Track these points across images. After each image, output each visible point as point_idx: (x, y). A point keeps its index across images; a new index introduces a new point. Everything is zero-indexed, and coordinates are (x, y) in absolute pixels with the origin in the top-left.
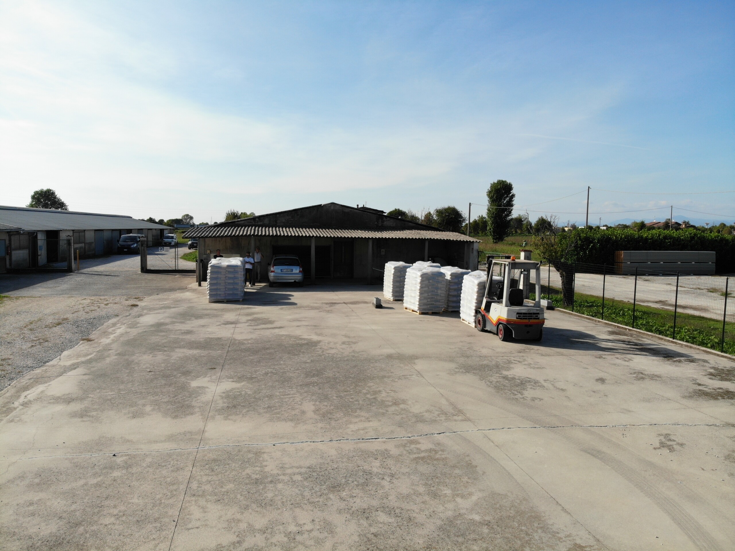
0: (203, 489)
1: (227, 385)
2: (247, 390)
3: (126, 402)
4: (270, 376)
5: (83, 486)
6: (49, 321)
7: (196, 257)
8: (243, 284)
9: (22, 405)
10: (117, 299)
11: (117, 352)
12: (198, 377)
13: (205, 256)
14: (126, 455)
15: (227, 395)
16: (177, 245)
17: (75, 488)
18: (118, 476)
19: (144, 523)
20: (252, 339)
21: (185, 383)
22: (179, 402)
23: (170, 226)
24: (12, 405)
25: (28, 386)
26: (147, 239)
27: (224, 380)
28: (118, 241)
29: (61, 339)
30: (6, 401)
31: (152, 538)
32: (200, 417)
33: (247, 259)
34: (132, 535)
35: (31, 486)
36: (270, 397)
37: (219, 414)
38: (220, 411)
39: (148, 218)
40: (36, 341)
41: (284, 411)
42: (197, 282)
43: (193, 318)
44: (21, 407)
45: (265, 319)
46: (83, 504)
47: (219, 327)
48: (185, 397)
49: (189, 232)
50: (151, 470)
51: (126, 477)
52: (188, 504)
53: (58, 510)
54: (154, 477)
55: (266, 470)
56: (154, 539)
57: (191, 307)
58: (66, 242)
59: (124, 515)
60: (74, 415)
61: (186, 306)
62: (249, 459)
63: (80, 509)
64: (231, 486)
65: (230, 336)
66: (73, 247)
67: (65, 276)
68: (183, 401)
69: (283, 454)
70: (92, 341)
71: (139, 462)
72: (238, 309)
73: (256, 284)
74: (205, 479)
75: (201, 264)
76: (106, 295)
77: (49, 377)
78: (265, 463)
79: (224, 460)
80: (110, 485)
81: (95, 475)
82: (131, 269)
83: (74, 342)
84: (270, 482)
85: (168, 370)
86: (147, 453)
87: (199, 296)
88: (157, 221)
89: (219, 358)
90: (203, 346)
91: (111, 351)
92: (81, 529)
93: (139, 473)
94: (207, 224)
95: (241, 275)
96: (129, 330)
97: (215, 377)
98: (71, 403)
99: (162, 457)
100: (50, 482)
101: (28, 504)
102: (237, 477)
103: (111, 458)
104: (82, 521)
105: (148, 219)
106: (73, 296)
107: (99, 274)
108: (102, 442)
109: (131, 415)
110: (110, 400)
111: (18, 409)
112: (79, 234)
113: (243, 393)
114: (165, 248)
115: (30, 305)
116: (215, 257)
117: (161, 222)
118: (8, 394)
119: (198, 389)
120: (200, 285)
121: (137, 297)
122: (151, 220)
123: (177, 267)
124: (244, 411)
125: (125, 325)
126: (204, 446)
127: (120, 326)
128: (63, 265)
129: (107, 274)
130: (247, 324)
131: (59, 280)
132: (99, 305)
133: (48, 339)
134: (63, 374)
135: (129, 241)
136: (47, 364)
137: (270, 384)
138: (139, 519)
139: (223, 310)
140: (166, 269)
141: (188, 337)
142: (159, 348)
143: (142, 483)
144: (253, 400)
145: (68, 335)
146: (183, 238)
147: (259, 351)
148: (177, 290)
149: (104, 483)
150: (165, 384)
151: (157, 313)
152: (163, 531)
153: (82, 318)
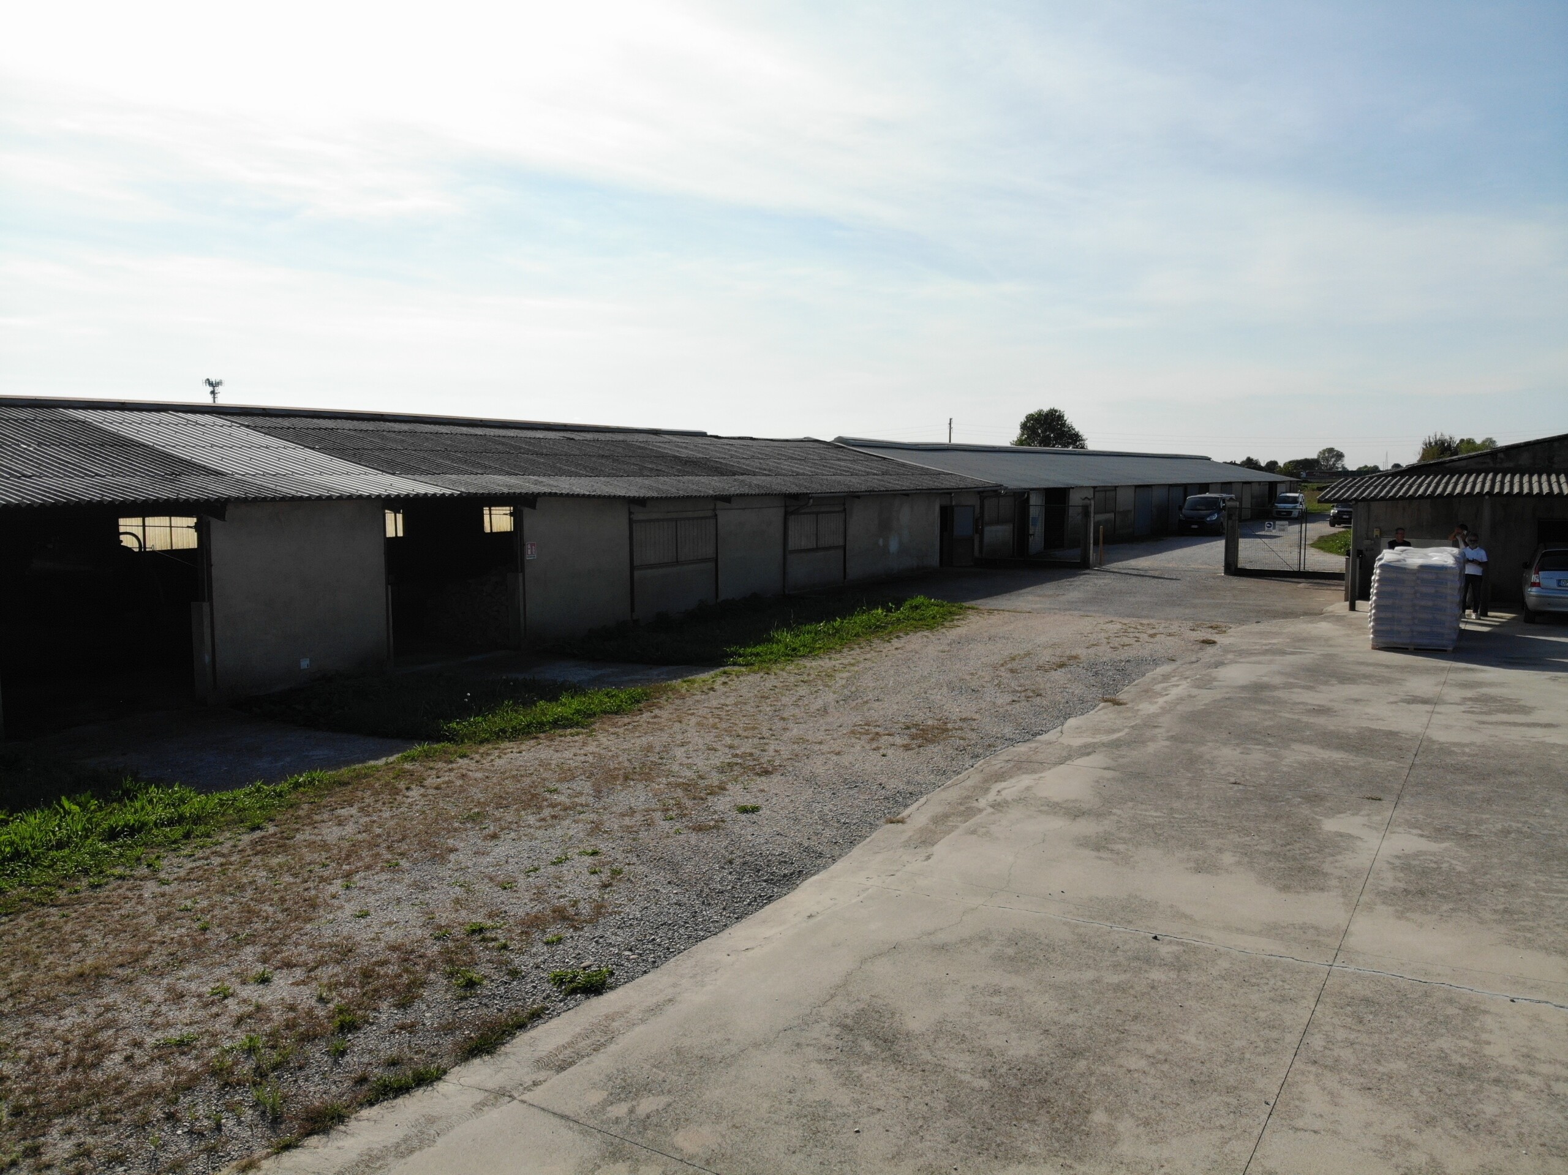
0: (1336, 1055)
1: (1408, 842)
2: (1454, 862)
3: (1183, 836)
4: (1514, 839)
5: (1091, 982)
6: (1043, 658)
7: (1346, 545)
8: (1458, 612)
9: (992, 806)
10: (1174, 628)
11: (1170, 734)
12: (1340, 813)
13: (1367, 542)
14: (1178, 943)
15: (1405, 864)
16: (1305, 517)
17: (1078, 983)
18: (1160, 981)
19: (1206, 1089)
20: (1472, 744)
21: (1310, 821)
22: (1294, 859)
23: (1291, 476)
24: (975, 804)
25: (1003, 773)
26: (1241, 503)
27: (1400, 829)
28: (1181, 508)
29: (1065, 694)
30: (966, 793)
31: (1218, 1124)
32: (1341, 900)
33: (1471, 553)
34: (1178, 1105)
35: (998, 958)
36: (1512, 888)
37: (1384, 903)
38: (1388, 896)
39: (1244, 459)
40: (1020, 692)
41: (1545, 928)
42: (1346, 600)
43: (1334, 681)
44: (990, 810)
45: (1510, 699)
46: (1089, 1017)
47: (1394, 706)
48: (1307, 850)
49: (1333, 489)
50: (1227, 986)
51: (1175, 987)
52: (1299, 1077)
53: (1044, 1016)
54: (1233, 1001)
55: (1487, 1053)
56: (1222, 1127)
57: (1328, 655)
58: (1080, 510)
59: (1166, 1060)
60: (1083, 842)
61: (1319, 653)
62: (1448, 1017)
63: (1084, 1026)
64: (1399, 1066)
65: (1419, 730)
66: (1092, 519)
67: (1075, 575)
68: (1303, 857)
69: (1535, 1026)
70: (1121, 704)
71: (1205, 963)
72: (1443, 669)
73: (1490, 614)
74: (1341, 1034)
75: (1358, 561)
76: (1152, 618)
77: (1041, 763)
78: (1484, 1036)
79: (1388, 1005)
80: (1143, 994)
81: (1116, 966)
82: (1204, 566)
83: (1089, 704)
84: (1494, 1080)
85: (1275, 785)
86: (1222, 950)
87: (1350, 632)
88: (1263, 464)
89: (1390, 778)
90: (1354, 746)
91: (1157, 730)
92: (1082, 1065)
93: (1201, 985)
94: (1375, 469)
95: (1453, 591)
96: (1195, 691)
97: (1379, 818)
98: (1079, 819)
99: (1252, 965)
100: (1032, 961)
101: (991, 991)
102: (1415, 1050)
103: (1148, 942)
104: (1085, 1050)
105: (1243, 462)
106: (1089, 614)
107: (1141, 575)
108: (1133, 906)
109: (1192, 865)
110: (1153, 826)
111: (984, 813)
112: (1106, 493)
113: (1445, 866)
114: (1277, 522)
115: (1012, 626)
116: (1392, 545)
117: (1272, 466)
118: (969, 783)
119: (1339, 838)
120: (1352, 608)
121: (1213, 624)
122: (1250, 464)
123: (1302, 566)
124: (1445, 907)
125: (1189, 680)
126: (1343, 965)
127: (1178, 680)
128: (1073, 555)
129: (1157, 574)
130: (1462, 708)
131: (1065, 582)
132: (1137, 635)
133: (1041, 692)
134: (1065, 761)
135: (1203, 508)
136: (1039, 737)
137: (1514, 858)
138: (1195, 1079)
139: (1403, 668)
140: (1278, 568)
141: (1321, 721)
142: (1257, 736)
143: (1207, 1006)
144: (1469, 886)
145: (1078, 689)
146: (1319, 501)
147: (1489, 775)
148: (1300, 615)
149: (1132, 987)
150: (1266, 816)
151: (1255, 663)
152: (1241, 1115)
153: (1105, 659)
